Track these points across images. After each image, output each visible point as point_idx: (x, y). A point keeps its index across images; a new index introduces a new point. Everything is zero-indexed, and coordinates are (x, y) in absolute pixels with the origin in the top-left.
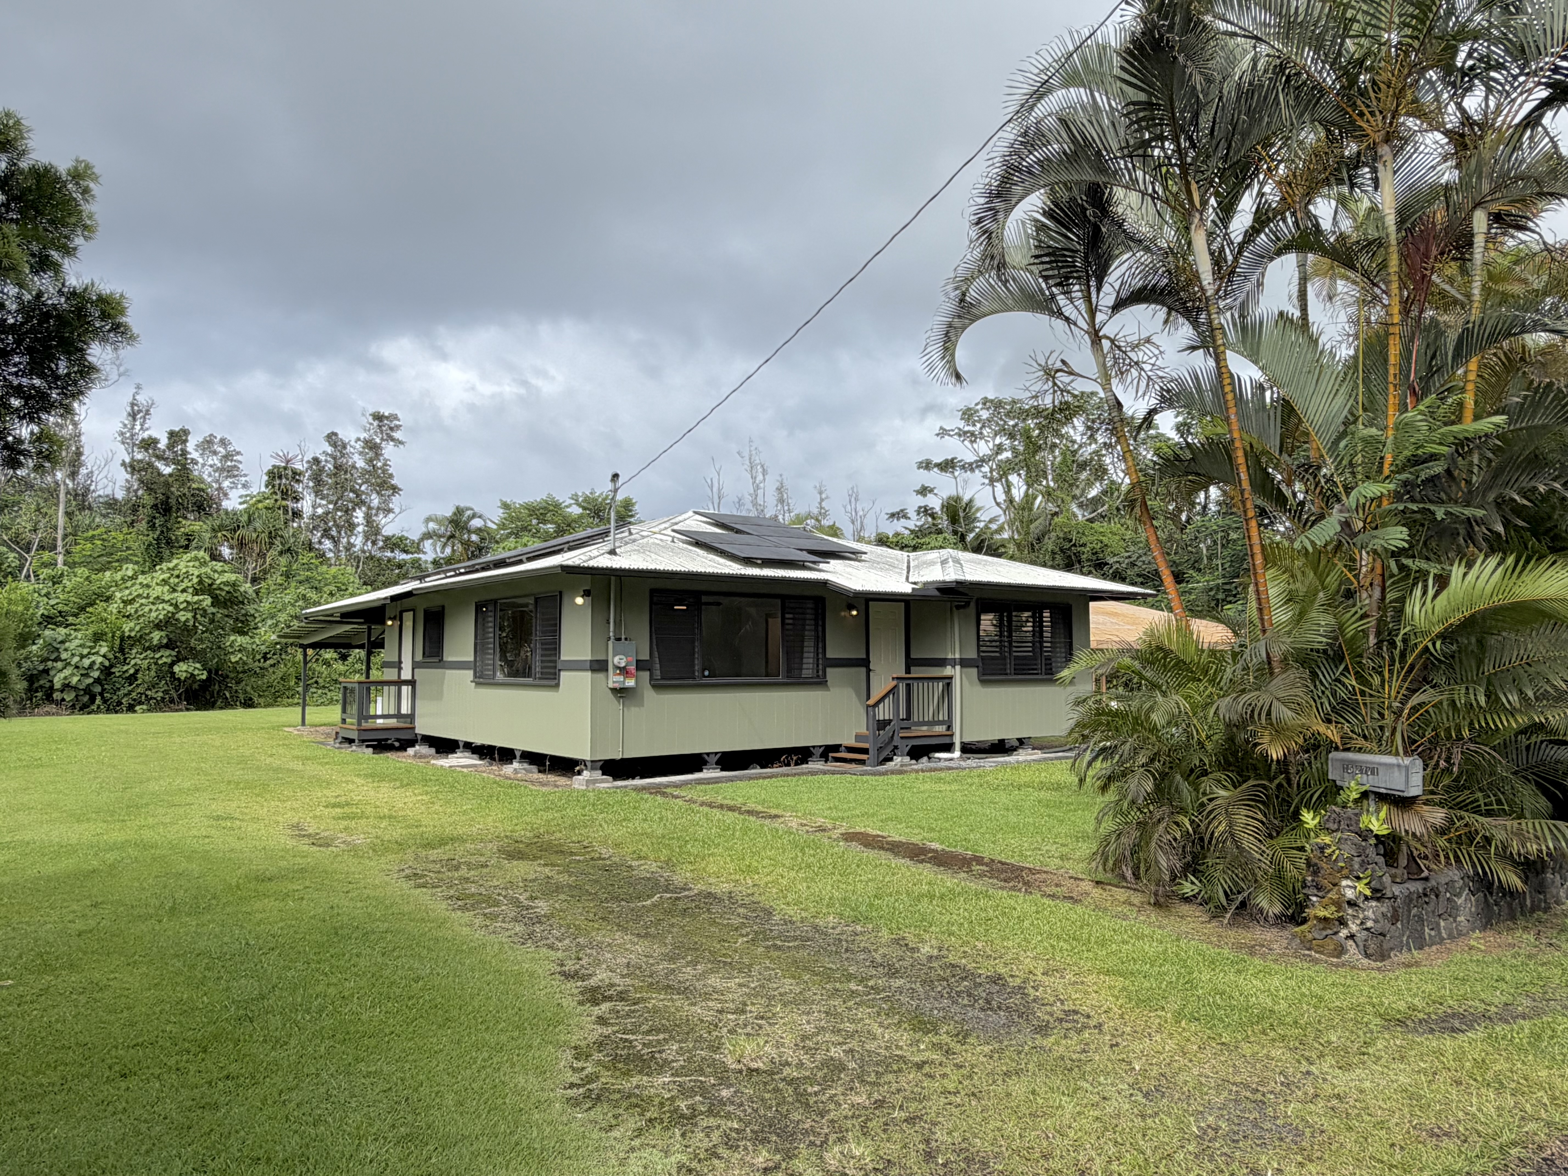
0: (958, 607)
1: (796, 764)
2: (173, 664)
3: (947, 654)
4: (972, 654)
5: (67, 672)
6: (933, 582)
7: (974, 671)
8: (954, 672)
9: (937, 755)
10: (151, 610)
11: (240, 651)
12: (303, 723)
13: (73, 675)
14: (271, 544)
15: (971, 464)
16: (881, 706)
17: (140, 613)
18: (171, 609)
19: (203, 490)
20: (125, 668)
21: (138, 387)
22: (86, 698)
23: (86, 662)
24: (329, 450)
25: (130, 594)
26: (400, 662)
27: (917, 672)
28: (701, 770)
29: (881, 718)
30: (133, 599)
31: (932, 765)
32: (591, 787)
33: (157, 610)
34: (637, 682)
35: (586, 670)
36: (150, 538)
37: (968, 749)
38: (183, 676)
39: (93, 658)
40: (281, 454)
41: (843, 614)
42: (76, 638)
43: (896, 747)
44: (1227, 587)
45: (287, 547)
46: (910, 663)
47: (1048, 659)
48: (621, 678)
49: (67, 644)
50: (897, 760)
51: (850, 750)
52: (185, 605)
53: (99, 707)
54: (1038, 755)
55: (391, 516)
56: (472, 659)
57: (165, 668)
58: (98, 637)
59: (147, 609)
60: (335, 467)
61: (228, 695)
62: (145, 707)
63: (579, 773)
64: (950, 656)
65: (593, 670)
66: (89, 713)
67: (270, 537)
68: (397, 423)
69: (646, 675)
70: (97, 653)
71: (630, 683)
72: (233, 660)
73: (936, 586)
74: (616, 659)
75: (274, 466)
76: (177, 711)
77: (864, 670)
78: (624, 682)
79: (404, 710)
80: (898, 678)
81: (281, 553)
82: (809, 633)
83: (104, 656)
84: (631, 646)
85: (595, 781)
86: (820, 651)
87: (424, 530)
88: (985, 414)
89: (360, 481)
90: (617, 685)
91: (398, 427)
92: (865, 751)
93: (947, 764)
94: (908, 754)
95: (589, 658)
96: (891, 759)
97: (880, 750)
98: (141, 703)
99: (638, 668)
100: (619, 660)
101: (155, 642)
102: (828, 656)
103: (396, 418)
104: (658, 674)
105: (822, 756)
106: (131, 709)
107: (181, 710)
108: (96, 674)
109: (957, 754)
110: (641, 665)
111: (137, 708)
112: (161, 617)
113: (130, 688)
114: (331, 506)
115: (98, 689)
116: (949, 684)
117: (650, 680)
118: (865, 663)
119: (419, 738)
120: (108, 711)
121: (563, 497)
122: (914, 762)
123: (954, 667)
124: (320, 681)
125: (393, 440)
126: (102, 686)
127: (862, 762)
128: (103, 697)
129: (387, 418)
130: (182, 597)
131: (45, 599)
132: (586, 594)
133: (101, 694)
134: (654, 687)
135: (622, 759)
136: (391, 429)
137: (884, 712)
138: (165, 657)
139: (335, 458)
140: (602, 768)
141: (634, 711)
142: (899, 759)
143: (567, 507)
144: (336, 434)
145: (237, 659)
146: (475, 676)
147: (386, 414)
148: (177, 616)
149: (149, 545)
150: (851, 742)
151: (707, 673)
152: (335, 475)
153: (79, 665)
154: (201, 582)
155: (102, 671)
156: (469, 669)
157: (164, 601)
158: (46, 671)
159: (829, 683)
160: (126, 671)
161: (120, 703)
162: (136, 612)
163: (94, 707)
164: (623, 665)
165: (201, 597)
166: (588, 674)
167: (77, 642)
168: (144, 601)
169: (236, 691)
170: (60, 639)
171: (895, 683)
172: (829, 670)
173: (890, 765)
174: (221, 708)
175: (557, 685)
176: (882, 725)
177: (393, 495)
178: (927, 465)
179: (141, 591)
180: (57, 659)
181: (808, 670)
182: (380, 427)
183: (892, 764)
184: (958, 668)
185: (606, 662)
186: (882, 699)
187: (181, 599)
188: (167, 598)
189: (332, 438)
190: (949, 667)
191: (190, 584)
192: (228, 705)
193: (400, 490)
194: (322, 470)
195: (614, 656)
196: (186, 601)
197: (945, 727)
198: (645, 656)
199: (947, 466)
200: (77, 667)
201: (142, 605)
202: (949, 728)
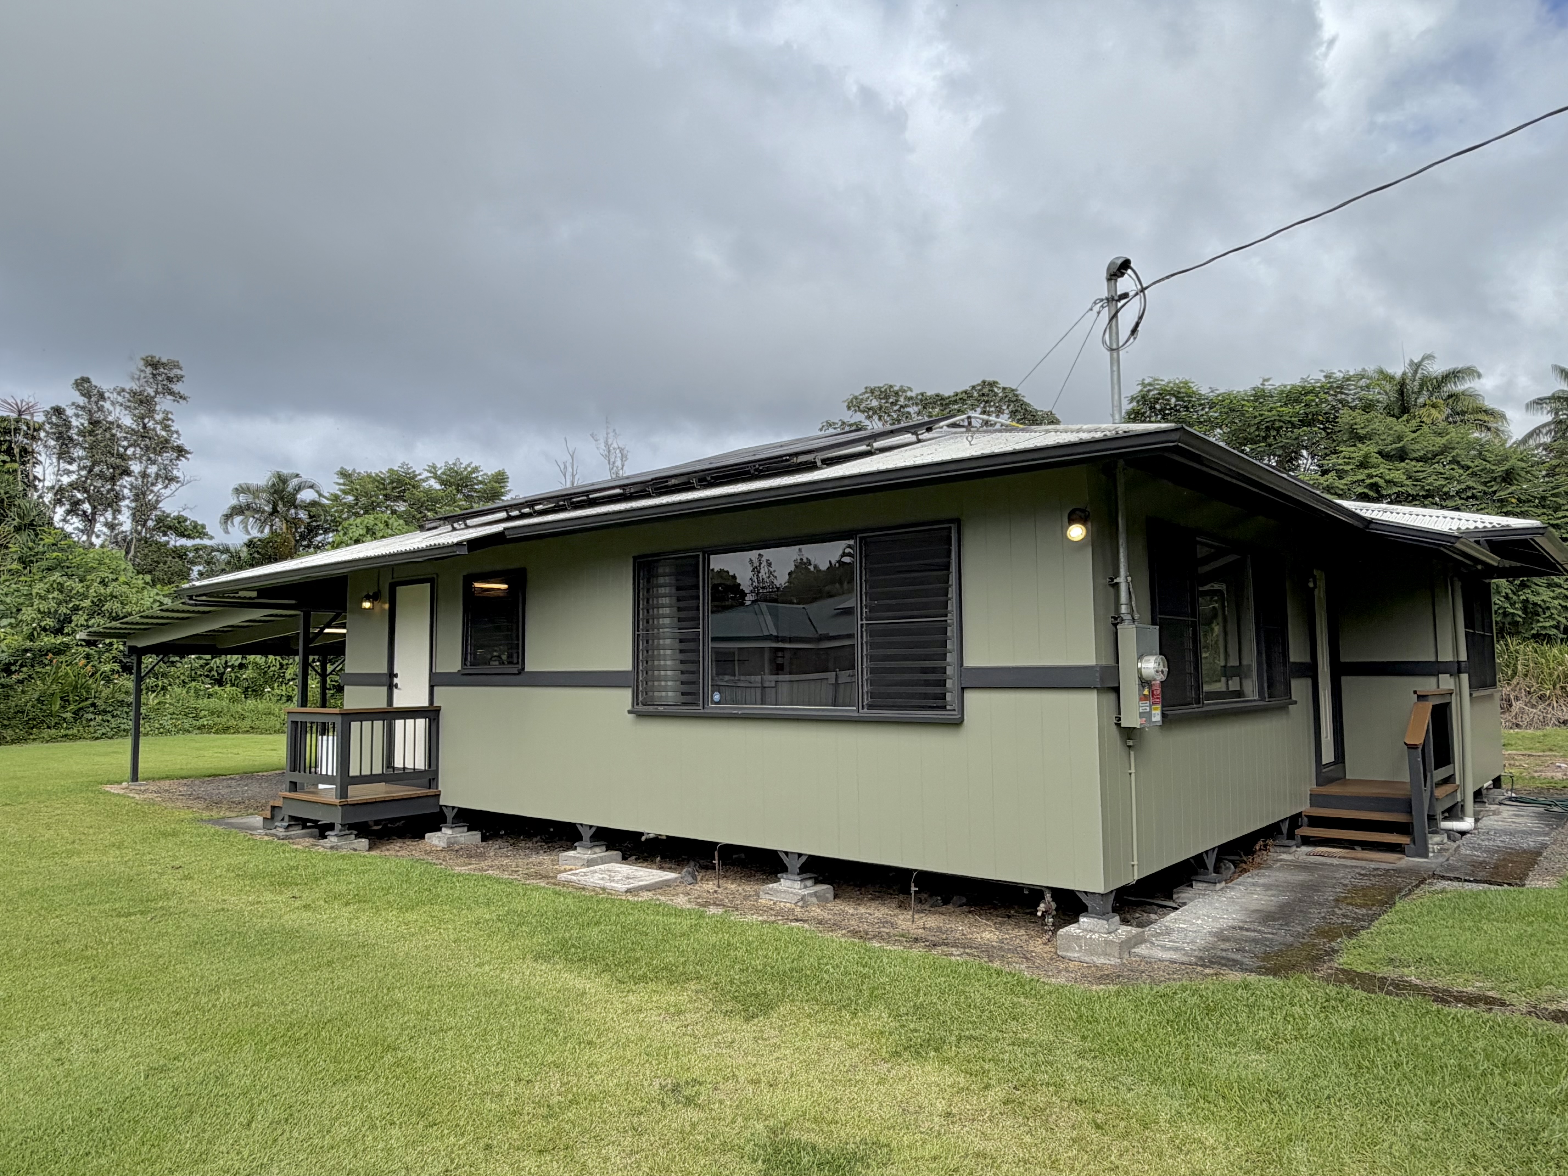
12: (135, 777)
24: (82, 401)
26: (392, 675)
45: (27, 521)
46: (1338, 670)
55: (173, 486)
56: (629, 667)
60: (90, 423)
64: (1442, 658)
68: (179, 372)
71: (1156, 715)
78: (1150, 715)
81: (18, 529)
86: (1285, 650)
87: (234, 502)
89: (125, 443)
90: (1141, 722)
91: (179, 378)
100: (1156, 667)
103: (177, 366)
114: (84, 473)
119: (450, 815)
121: (420, 469)
124: (99, 702)
125: (172, 393)
129: (164, 365)
135: (1138, 881)
136: (170, 379)
139: (88, 412)
143: (424, 480)
144: (87, 380)
146: (637, 701)
147: (164, 360)
152: (91, 433)
172: (1292, 684)
175: (957, 723)
177: (178, 458)
181: (1280, 685)
182: (154, 375)
189: (83, 385)
193: (187, 452)
194: (69, 425)
195: (1140, 656)
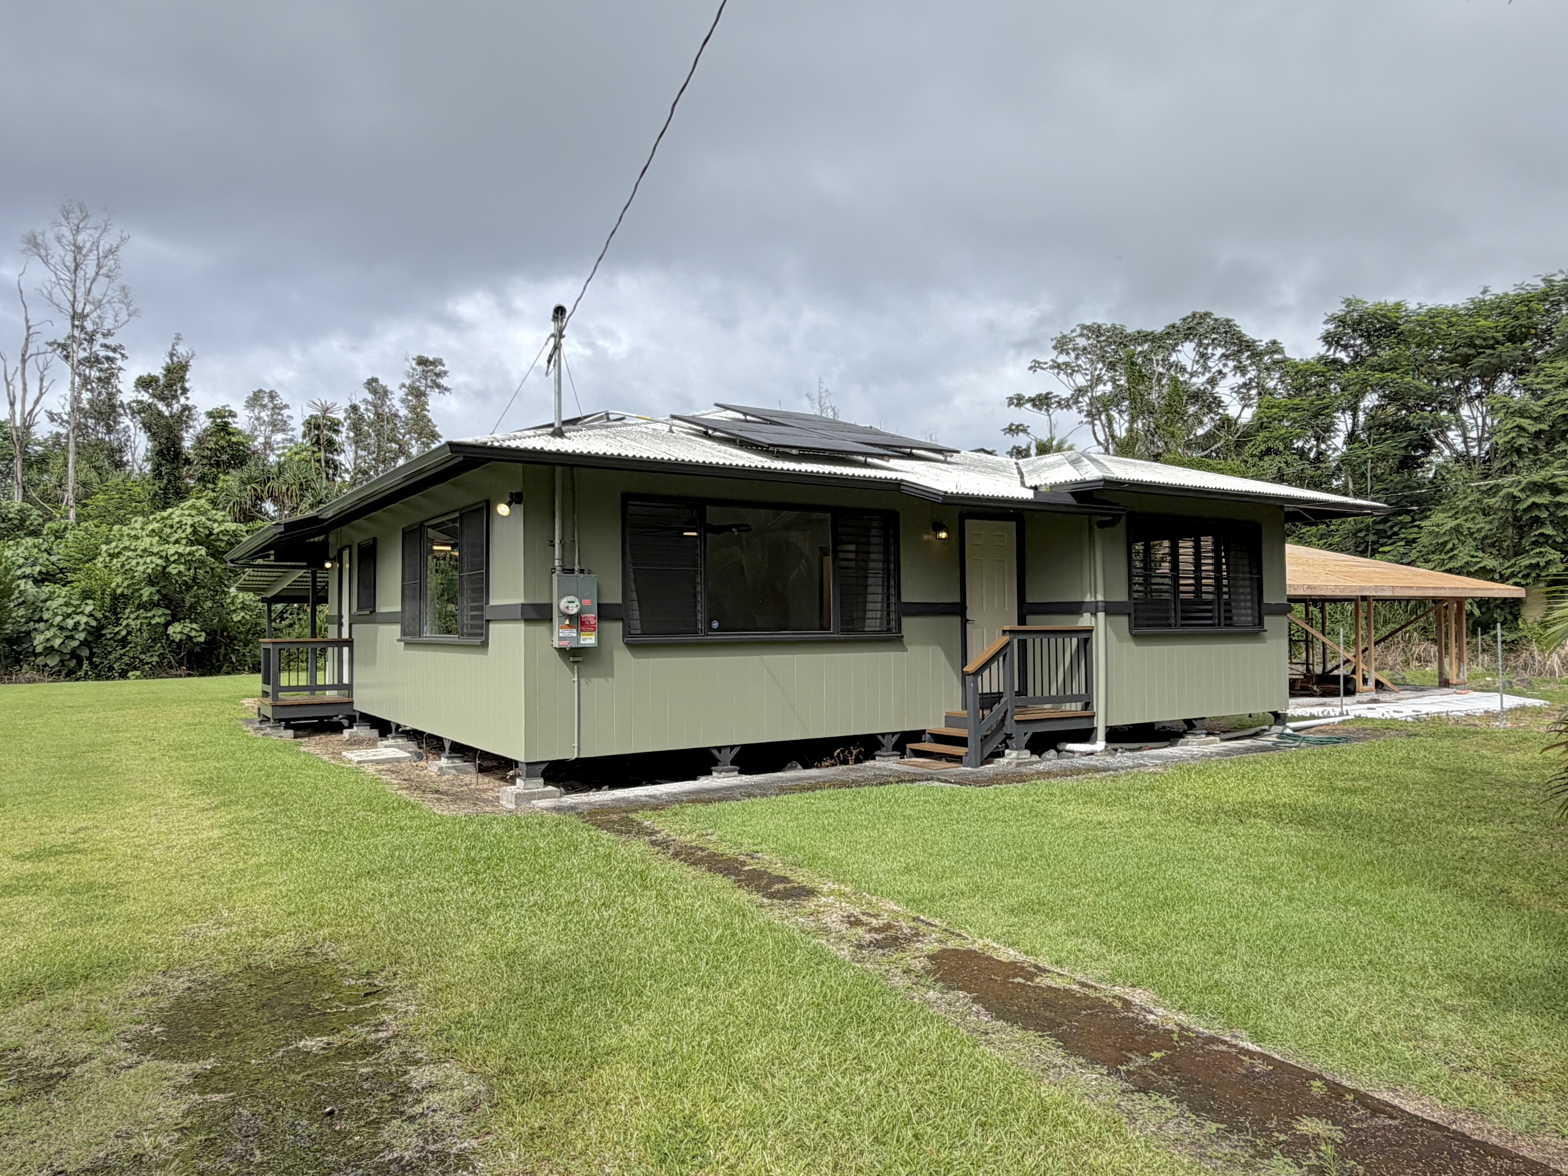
0: (1101, 525)
1: (858, 761)
2: (167, 624)
3: (1083, 595)
4: (1121, 596)
5: (49, 634)
6: (1066, 484)
7: (1124, 621)
8: (1097, 623)
9: (1070, 746)
10: (138, 563)
11: (243, 608)
13: (55, 636)
14: (303, 496)
15: (1067, 400)
16: (986, 673)
17: (127, 567)
18: (159, 561)
19: (243, 444)
20: (117, 629)
21: (178, 338)
22: (73, 663)
23: (70, 623)
24: (370, 397)
25: (117, 547)
26: (340, 616)
27: (1035, 623)
28: (709, 773)
29: (986, 690)
30: (120, 553)
31: (1064, 762)
32: (525, 805)
33: (145, 563)
34: (599, 639)
35: (515, 620)
36: (156, 488)
37: (1116, 735)
38: (177, 638)
39: (78, 618)
40: (318, 403)
41: (926, 537)
42: (59, 596)
43: (1009, 736)
44: (1380, 527)
45: (318, 499)
46: (1025, 610)
47: (1228, 603)
48: (573, 633)
49: (49, 603)
50: (1011, 755)
51: (939, 739)
52: (176, 557)
53: (86, 674)
54: (1215, 745)
56: (399, 609)
57: (160, 630)
58: (87, 595)
59: (134, 562)
60: (376, 416)
61: (234, 659)
62: (138, 673)
63: (512, 781)
64: (1088, 599)
65: (527, 620)
66: (77, 680)
67: (300, 490)
68: (443, 368)
69: (617, 628)
70: (82, 613)
71: (589, 640)
72: (235, 620)
73: (1069, 489)
74: (563, 603)
75: (311, 416)
76: (176, 676)
77: (956, 621)
78: (578, 640)
79: (346, 680)
80: (1011, 631)
81: (312, 506)
82: (876, 564)
83: (91, 615)
84: (588, 583)
85: (531, 797)
86: (892, 591)
88: (1082, 342)
89: (402, 430)
90: (565, 644)
91: (444, 374)
92: (961, 742)
93: (1086, 760)
94: (1027, 747)
95: (522, 601)
96: (1001, 755)
97: (985, 739)
98: (135, 668)
99: (601, 617)
100: (570, 605)
101: (145, 598)
102: (904, 599)
103: (441, 363)
104: (636, 624)
105: (895, 748)
106: (123, 675)
107: (180, 676)
108: (81, 636)
109: (1100, 745)
110: (605, 613)
111: (130, 674)
112: (149, 571)
113: (122, 652)
114: (372, 458)
115: (85, 653)
116: (1087, 641)
117: (624, 636)
118: (959, 610)
119: (357, 715)
120: (98, 677)
122: (1035, 758)
123: (1094, 614)
125: (438, 386)
126: (90, 649)
127: (957, 759)
128: (91, 663)
129: (432, 363)
130: (172, 549)
131: (45, 555)
132: (514, 500)
133: (90, 659)
134: (631, 646)
135: (578, 760)
136: (438, 375)
137: (992, 682)
138: (159, 616)
139: (375, 406)
140: (543, 775)
141: (596, 685)
142: (1014, 754)
144: (375, 380)
145: (239, 618)
146: (404, 633)
147: (431, 359)
148: (167, 570)
149: (155, 495)
150: (940, 727)
151: (715, 625)
152: (375, 423)
153: (64, 624)
154: (195, 532)
155: (89, 633)
156: (396, 623)
157: (152, 554)
158: (28, 633)
159: (905, 639)
160: (118, 633)
161: (111, 669)
162: (123, 566)
163: (82, 673)
164: (574, 610)
165: (194, 548)
166: (521, 626)
167: (61, 601)
168: (130, 554)
169: (244, 655)
170: (43, 597)
171: (1006, 638)
172: (905, 621)
173: (1000, 763)
174: (228, 673)
175: (485, 644)
176: (989, 701)
178: (1018, 401)
179: (128, 543)
180: (41, 620)
181: (874, 621)
182: (424, 372)
183: (1003, 761)
184: (1101, 615)
185: (550, 606)
186: (987, 664)
187: (171, 551)
188: (155, 550)
189: (372, 384)
190: (1087, 615)
191: (183, 535)
192: (234, 670)
194: (361, 418)
195: (560, 597)
196: (177, 553)
197: (1079, 705)
198: (615, 597)
199: (1042, 402)
200: (61, 628)
201: (129, 558)
202: (1087, 705)
